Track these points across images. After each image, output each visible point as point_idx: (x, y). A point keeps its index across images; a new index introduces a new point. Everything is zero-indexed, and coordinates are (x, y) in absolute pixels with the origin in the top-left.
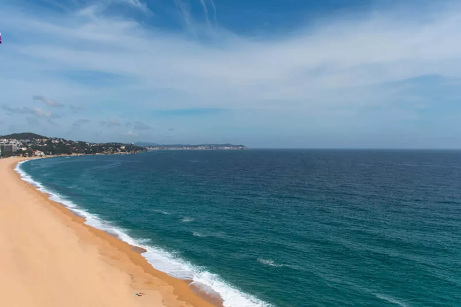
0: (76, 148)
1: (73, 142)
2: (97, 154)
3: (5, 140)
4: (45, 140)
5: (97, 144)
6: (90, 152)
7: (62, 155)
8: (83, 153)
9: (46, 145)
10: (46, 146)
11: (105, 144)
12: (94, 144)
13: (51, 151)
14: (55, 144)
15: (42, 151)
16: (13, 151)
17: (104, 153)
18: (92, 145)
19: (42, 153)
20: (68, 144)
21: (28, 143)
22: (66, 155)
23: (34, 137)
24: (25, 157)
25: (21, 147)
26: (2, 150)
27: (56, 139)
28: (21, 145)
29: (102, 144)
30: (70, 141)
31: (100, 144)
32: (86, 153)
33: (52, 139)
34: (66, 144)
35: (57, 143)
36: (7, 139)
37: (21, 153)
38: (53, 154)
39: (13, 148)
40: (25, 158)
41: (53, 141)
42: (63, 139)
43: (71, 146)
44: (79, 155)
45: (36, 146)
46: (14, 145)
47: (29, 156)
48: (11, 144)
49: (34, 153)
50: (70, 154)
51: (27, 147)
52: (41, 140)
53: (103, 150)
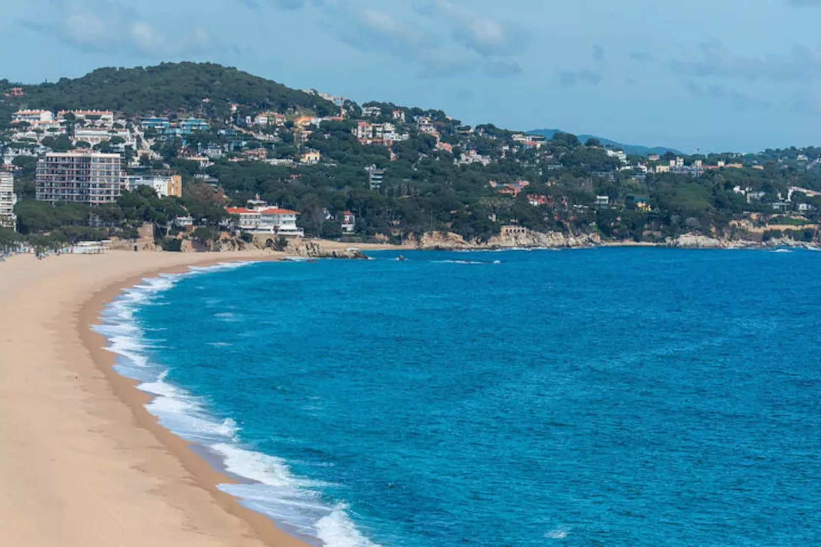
0: (528, 191)
1: (507, 136)
2: (686, 239)
3: (46, 116)
4: (305, 121)
5: (689, 161)
6: (634, 229)
7: (428, 241)
8: (580, 225)
9: (312, 157)
10: (312, 168)
11: (747, 160)
12: (669, 156)
13: (350, 205)
14: (377, 151)
15: (284, 203)
16: (96, 198)
17: (745, 235)
18: (653, 165)
19: (288, 223)
20: (472, 157)
21: (196, 141)
22: (455, 240)
23: (239, 100)
24: (174, 247)
25: (148, 168)
26: (25, 191)
27: (386, 112)
28: (144, 159)
29: (727, 158)
30: (489, 129)
31: (711, 160)
32: (606, 232)
33: (355, 114)
34: (457, 153)
35: (396, 147)
36: (55, 110)
37: (146, 217)
38: (363, 232)
39: (97, 177)
40: (172, 258)
41: (362, 132)
42: (437, 116)
43: (491, 170)
44: (551, 240)
45: (246, 164)
46: (99, 155)
47: (201, 244)
48: (83, 144)
49: (236, 218)
50: (486, 230)
51: (189, 171)
52: (280, 120)
53: (739, 208)
